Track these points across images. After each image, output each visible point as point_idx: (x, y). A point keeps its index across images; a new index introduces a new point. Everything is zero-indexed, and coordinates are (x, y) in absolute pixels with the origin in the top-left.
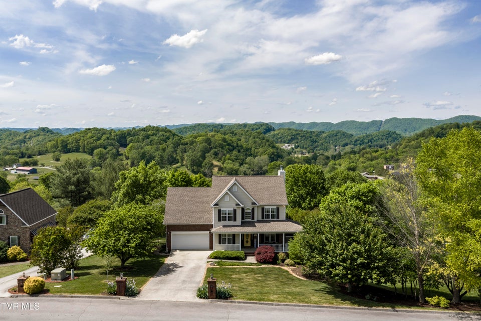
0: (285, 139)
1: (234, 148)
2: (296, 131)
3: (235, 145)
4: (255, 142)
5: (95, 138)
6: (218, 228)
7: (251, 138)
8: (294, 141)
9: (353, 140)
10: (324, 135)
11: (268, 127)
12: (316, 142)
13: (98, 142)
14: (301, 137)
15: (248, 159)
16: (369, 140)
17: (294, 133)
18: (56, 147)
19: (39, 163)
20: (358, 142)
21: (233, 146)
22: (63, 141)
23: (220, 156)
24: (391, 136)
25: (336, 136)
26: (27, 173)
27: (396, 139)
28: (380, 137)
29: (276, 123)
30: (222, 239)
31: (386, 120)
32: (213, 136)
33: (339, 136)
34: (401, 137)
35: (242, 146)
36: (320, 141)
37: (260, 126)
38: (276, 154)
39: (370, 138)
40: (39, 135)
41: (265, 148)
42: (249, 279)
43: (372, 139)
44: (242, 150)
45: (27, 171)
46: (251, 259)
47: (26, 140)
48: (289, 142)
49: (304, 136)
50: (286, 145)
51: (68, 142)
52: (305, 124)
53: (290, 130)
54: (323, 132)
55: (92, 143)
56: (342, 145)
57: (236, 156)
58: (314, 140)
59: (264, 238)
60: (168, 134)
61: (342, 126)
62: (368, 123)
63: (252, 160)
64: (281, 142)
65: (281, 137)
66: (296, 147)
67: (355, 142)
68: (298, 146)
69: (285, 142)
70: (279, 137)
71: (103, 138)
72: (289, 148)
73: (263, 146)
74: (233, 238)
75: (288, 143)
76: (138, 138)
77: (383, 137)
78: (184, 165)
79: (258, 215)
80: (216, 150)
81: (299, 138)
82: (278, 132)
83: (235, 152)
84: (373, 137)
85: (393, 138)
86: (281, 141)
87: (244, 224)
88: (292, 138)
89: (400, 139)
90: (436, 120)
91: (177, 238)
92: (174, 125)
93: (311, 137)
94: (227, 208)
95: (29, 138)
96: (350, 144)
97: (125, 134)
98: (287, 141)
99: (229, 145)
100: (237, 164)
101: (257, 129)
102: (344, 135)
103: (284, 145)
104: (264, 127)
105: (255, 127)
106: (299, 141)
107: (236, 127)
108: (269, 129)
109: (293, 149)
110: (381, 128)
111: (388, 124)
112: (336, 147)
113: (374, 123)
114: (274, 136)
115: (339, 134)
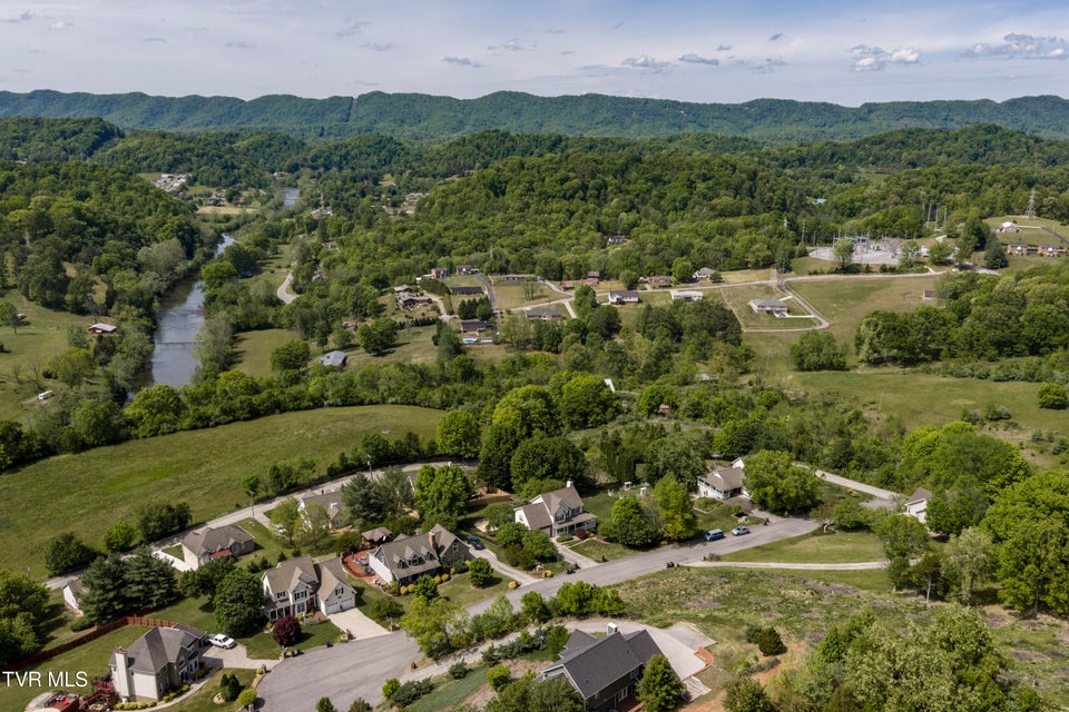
0: (159, 162)
2: (181, 139)
8: (181, 167)
9: (309, 157)
10: (241, 144)
11: (104, 128)
12: (233, 167)
14: (198, 156)
15: (142, 252)
16: (341, 156)
17: (179, 146)
20: (320, 161)
24: (385, 147)
25: (270, 146)
28: (363, 150)
29: (93, 96)
31: (360, 97)
32: (46, 205)
33: (276, 148)
34: (403, 149)
36: (244, 166)
37: (80, 125)
39: (343, 152)
44: (120, 232)
48: (171, 168)
49: (203, 155)
50: (165, 176)
53: (167, 138)
54: (235, 134)
56: (285, 167)
57: (117, 250)
58: (229, 164)
61: (264, 108)
62: (323, 102)
63: (151, 255)
64: (149, 169)
65: (147, 158)
66: (192, 182)
67: (314, 160)
68: (195, 180)
69: (159, 170)
70: (141, 155)
72: (175, 184)
75: (168, 172)
77: (369, 150)
81: (194, 159)
82: (136, 142)
83: (109, 242)
85: (389, 151)
86: (150, 166)
88: (175, 160)
90: (458, 101)
93: (220, 157)
96: (303, 166)
98: (167, 168)
99: (91, 223)
100: (131, 272)
101: (74, 133)
102: (286, 143)
103: (160, 178)
104: (92, 128)
105: (69, 127)
106: (194, 167)
107: (14, 127)
108: (107, 134)
109: (183, 188)
110: (353, 116)
111: (366, 107)
112: (273, 172)
113: (335, 102)
114: (128, 153)
115: (275, 142)
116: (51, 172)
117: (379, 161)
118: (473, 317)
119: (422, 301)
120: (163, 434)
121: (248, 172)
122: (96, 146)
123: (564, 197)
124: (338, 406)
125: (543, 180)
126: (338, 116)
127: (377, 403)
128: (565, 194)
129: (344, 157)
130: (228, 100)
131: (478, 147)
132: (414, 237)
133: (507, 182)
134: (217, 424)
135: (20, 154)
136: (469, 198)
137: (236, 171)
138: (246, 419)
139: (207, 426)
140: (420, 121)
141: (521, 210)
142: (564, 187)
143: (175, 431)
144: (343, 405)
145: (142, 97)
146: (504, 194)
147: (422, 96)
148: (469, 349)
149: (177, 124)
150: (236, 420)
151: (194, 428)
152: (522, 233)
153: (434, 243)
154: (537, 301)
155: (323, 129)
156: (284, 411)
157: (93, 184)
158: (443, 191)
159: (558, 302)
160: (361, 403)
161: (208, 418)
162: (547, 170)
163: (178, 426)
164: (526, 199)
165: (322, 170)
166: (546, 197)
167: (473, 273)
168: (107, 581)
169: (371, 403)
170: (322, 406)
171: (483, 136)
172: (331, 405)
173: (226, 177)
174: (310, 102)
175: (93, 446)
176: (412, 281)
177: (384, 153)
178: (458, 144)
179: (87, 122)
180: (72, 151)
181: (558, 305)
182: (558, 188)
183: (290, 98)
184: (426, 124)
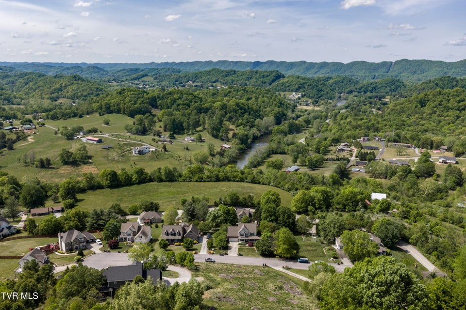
0: (293, 88)
1: (246, 111)
2: (304, 79)
3: (246, 108)
4: (264, 102)
5: (132, 102)
6: (240, 238)
7: (260, 96)
8: (301, 90)
9: (358, 88)
10: (331, 81)
11: (278, 74)
12: (322, 91)
13: (135, 106)
14: (308, 86)
15: (257, 121)
16: (373, 88)
17: (302, 81)
18: (101, 108)
19: (98, 131)
20: (363, 89)
21: (245, 109)
22: (106, 104)
23: (233, 120)
24: (394, 84)
25: (342, 82)
26: (95, 143)
27: (399, 87)
28: (384, 85)
30: (241, 240)
31: (396, 61)
32: (228, 101)
33: (345, 83)
34: (403, 85)
35: (252, 109)
36: (327, 90)
37: (270, 73)
38: (281, 113)
39: (374, 85)
40: (73, 84)
41: (272, 107)
42: (246, 251)
43: (376, 86)
44: (252, 112)
45: (95, 141)
46: (247, 245)
47: (62, 88)
48: (297, 90)
49: (310, 85)
50: (294, 93)
51: (111, 105)
52: (316, 63)
53: (298, 78)
54: (331, 78)
55: (131, 107)
56: (347, 92)
57: (247, 119)
58: (320, 89)
59: (251, 240)
60: (190, 97)
61: (352, 67)
62: (378, 64)
63: (260, 122)
65: (289, 86)
66: (303, 96)
67: (360, 89)
68: (305, 95)
69: (292, 91)
70: (287, 85)
71: (139, 101)
72: (297, 97)
73: (270, 105)
74: (243, 240)
75: (295, 92)
76: (167, 101)
77: (386, 85)
78: (206, 129)
79: (249, 234)
80: (230, 115)
81: (306, 87)
82: (287, 79)
83: (246, 116)
84: (377, 84)
85: (396, 86)
86: (289, 89)
87: (246, 237)
88: (299, 87)
89: (403, 87)
90: (446, 63)
91: (230, 239)
92: (187, 62)
93: (317, 86)
94: (242, 233)
95: (65, 87)
96: (354, 91)
97: (155, 97)
98: (295, 90)
99: (241, 108)
100: (248, 128)
101: (267, 76)
102: (350, 81)
103: (292, 94)
104: (274, 74)
105: (266, 74)
106: (306, 90)
107: (248, 73)
108: (279, 76)
109: (299, 98)
110: (391, 70)
111: (398, 66)
112: (341, 94)
113: (384, 64)
114: (283, 84)
115: (345, 81)
116: (243, 90)
117: (390, 90)
118: (365, 160)
119: (348, 150)
120: (187, 181)
121: (327, 93)
122: (273, 81)
123: (458, 109)
124: (250, 183)
125: (449, 101)
126: (384, 70)
127: (266, 184)
128: (459, 108)
129: (374, 88)
130: (337, 63)
131: (437, 84)
132: (365, 123)
133: (428, 101)
134: (205, 181)
135: (248, 84)
136: (406, 107)
137: (322, 92)
138: (215, 181)
139: (201, 181)
140: (423, 73)
141: (431, 114)
142: (460, 105)
143: (190, 181)
144: (252, 183)
145: (304, 62)
146: (425, 106)
147: (427, 61)
148: (353, 173)
149: (316, 73)
150: (211, 181)
151: (197, 181)
152: (423, 125)
153: (373, 126)
154: (402, 156)
155: (375, 76)
156: (229, 181)
157: (254, 95)
158: (395, 104)
159: (412, 158)
160: (259, 183)
161: (202, 179)
162: (453, 95)
163: (192, 180)
164: (435, 109)
165: (362, 93)
166: (448, 109)
167: (382, 141)
168: (95, 217)
169: (263, 184)
170: (244, 182)
171: (441, 80)
172: (247, 182)
173: (317, 95)
174: (372, 64)
175: (165, 181)
176: (351, 141)
177: (394, 86)
178: (427, 83)
179: (272, 72)
180: (265, 83)
181: (411, 160)
182: (456, 104)
183: (364, 62)
184: (426, 74)
